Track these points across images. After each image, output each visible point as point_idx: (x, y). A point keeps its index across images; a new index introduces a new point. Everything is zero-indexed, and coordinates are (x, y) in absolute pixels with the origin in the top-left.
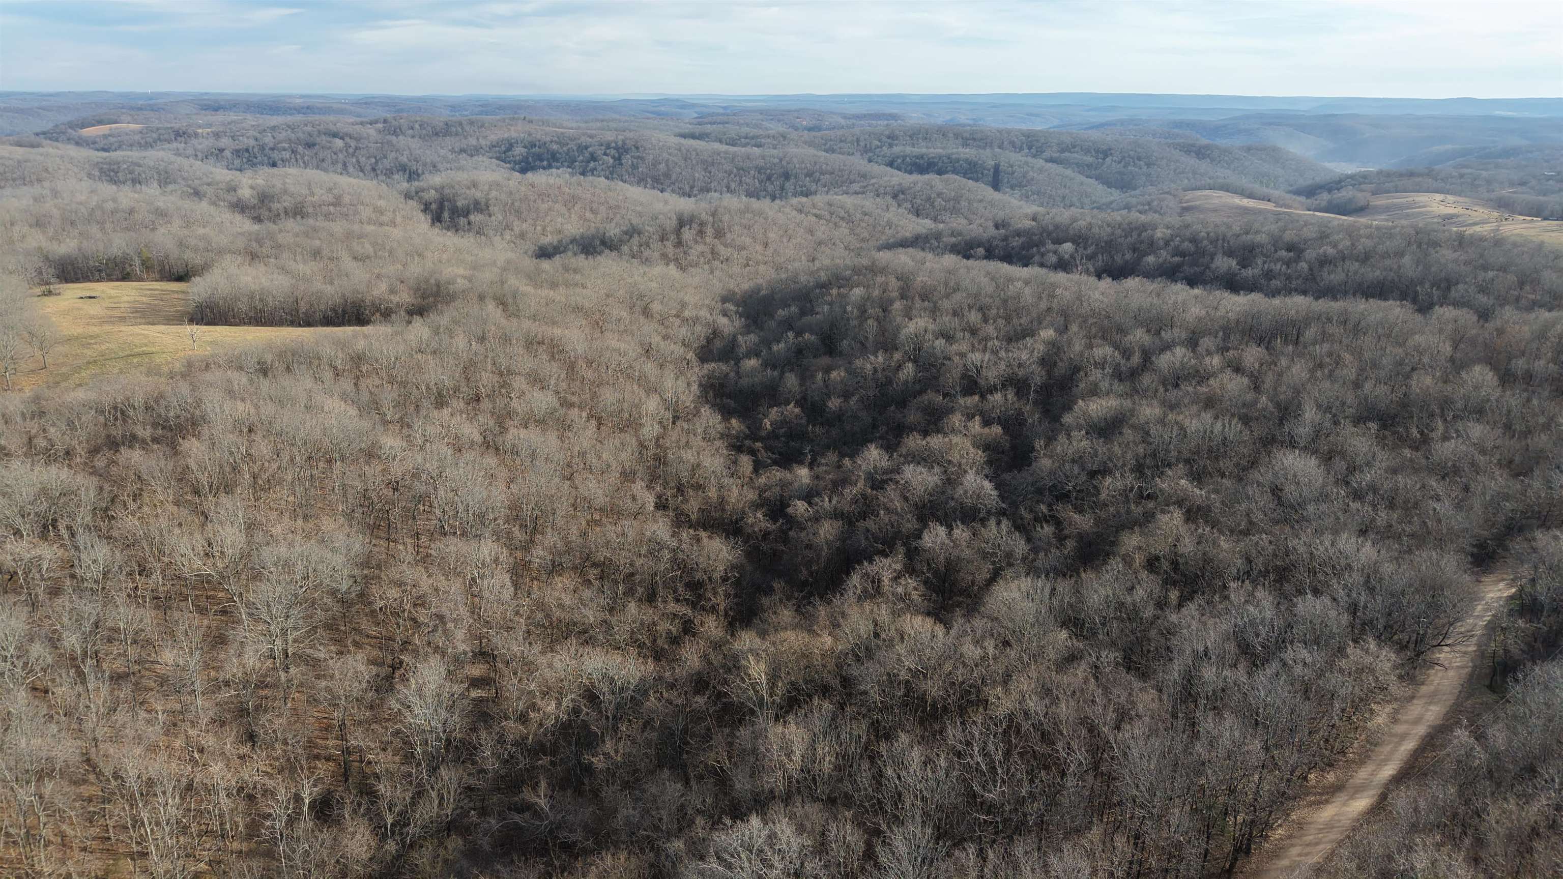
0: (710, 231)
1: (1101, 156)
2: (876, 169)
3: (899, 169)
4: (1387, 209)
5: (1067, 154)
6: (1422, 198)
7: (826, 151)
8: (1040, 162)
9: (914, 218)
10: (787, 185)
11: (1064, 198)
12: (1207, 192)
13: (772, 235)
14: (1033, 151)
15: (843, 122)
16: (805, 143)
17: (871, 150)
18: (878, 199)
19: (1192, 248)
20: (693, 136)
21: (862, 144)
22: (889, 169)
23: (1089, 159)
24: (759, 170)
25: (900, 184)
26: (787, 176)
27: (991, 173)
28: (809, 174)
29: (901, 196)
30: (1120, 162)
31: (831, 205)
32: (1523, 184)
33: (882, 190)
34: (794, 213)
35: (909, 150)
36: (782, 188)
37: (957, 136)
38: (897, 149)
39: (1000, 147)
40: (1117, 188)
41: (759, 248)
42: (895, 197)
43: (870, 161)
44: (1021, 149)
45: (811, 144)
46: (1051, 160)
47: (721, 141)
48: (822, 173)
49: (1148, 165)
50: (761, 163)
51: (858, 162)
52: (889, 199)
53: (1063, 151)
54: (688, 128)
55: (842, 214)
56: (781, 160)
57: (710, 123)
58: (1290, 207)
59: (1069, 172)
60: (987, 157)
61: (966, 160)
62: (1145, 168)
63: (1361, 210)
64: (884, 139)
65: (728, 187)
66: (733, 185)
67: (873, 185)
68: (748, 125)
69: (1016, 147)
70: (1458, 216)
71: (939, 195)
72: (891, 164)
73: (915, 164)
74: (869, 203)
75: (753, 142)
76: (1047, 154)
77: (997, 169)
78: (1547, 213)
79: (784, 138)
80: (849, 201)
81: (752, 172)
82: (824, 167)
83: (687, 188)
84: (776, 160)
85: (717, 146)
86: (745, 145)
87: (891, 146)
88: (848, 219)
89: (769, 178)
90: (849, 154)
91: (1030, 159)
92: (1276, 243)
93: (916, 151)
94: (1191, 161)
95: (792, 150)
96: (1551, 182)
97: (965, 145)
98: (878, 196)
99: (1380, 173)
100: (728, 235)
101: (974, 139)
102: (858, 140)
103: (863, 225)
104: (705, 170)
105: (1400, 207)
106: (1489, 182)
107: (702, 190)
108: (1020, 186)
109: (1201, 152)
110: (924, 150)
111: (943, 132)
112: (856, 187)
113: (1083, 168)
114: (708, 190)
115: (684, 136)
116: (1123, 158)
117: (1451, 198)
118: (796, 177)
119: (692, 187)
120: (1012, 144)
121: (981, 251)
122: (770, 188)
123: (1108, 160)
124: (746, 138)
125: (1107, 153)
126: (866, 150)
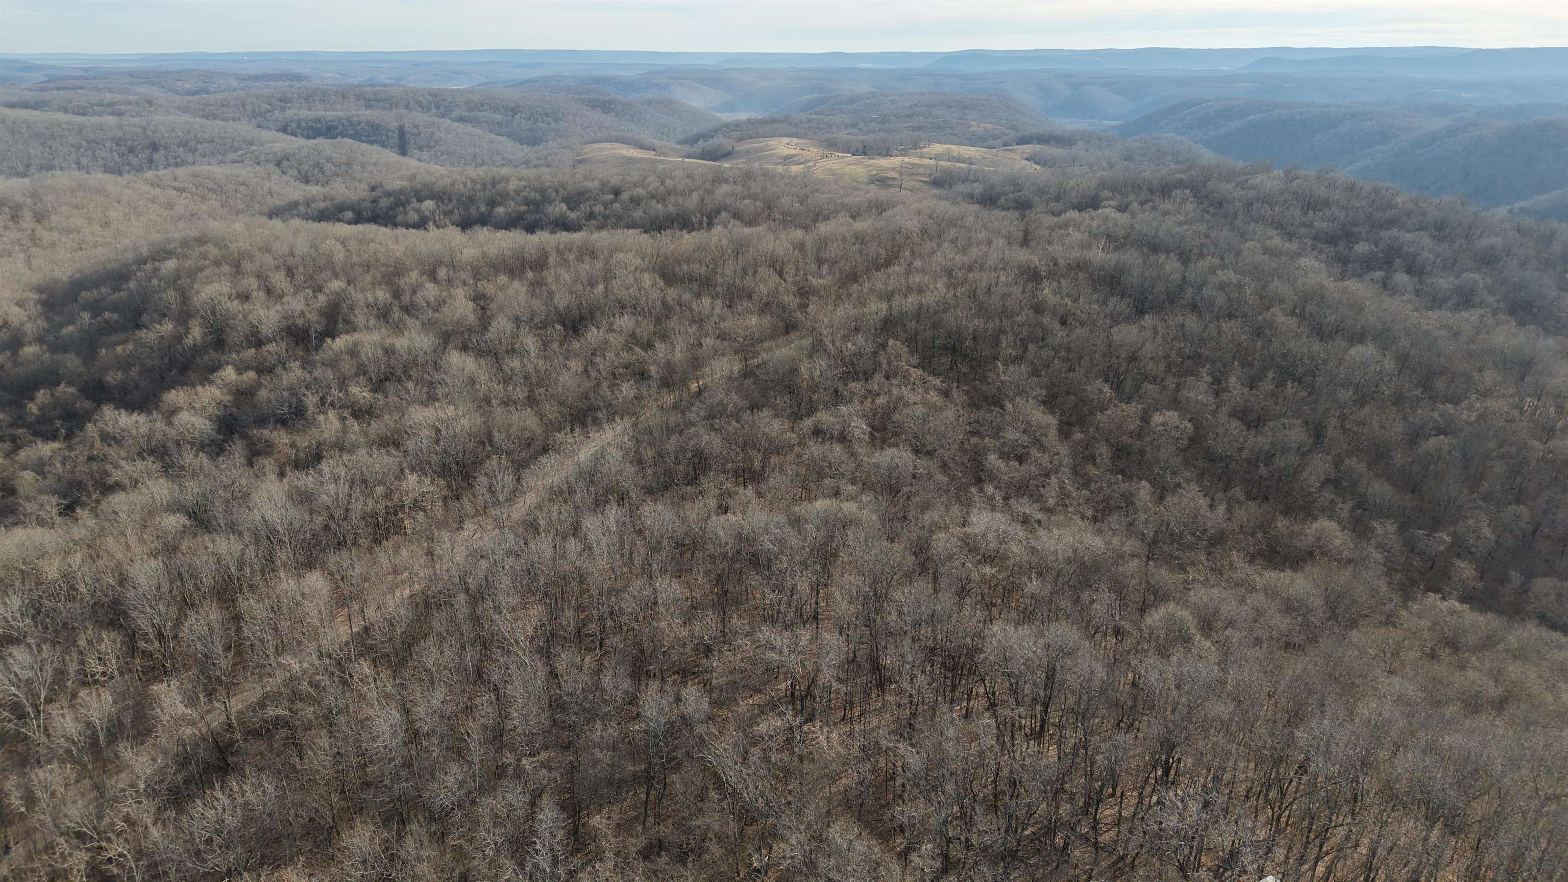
0: (27, 214)
1: (510, 113)
2: (265, 134)
3: (294, 134)
4: (747, 152)
5: (476, 113)
6: (773, 142)
7: (206, 117)
8: (446, 122)
9: (302, 186)
10: (156, 156)
11: (475, 156)
12: (602, 145)
13: (112, 214)
14: (442, 110)
15: (234, 83)
16: (178, 108)
17: (260, 115)
18: (258, 168)
19: (538, 197)
20: (25, 105)
21: (249, 108)
22: (281, 134)
23: (499, 117)
24: (118, 142)
25: (283, 150)
26: (154, 147)
27: (396, 135)
28: (183, 144)
29: (286, 163)
30: (529, 119)
31: (197, 176)
32: (854, 126)
33: (262, 158)
34: (148, 188)
35: (304, 113)
36: (151, 161)
37: (358, 97)
38: (290, 113)
39: (407, 107)
40: (528, 144)
41: (97, 228)
42: (279, 164)
43: (259, 126)
44: (429, 109)
45: (185, 110)
46: (461, 119)
47: (66, 111)
48: (198, 142)
49: (556, 121)
50: (119, 133)
51: (245, 129)
52: (271, 167)
53: (471, 110)
54: (29, 96)
55: (211, 185)
56: (145, 129)
57: (58, 89)
58: (665, 155)
59: (477, 131)
60: (390, 119)
61: (368, 123)
62: (553, 124)
63: (727, 155)
64: (274, 102)
65: (78, 164)
66: (84, 161)
67: (252, 152)
68: (110, 90)
69: (423, 107)
70: (793, 156)
71: (329, 159)
72: (284, 130)
73: (311, 128)
74: (245, 172)
75: (110, 110)
76: (456, 114)
77: (402, 131)
78: (853, 149)
79: (150, 103)
80: (218, 171)
81: (108, 144)
82: (200, 135)
83: (21, 167)
84: (138, 130)
85: (61, 117)
86: (100, 114)
87: (283, 109)
88: (218, 189)
89: (132, 150)
90: (234, 120)
91: (435, 119)
92: (604, 187)
93: (312, 114)
94: (596, 116)
95: (159, 118)
96: (873, 124)
97: (369, 106)
98: (259, 164)
99: (749, 121)
100: (53, 217)
101: (378, 101)
102: (243, 105)
103: (239, 195)
104: (43, 144)
105: (757, 151)
106: (829, 125)
107: (41, 168)
108: (429, 147)
109: (605, 106)
110: (321, 113)
111: (343, 94)
112: (233, 156)
113: (495, 127)
114: (51, 168)
115: (11, 106)
116: (532, 115)
117: (795, 140)
118: (166, 148)
119: (28, 166)
120: (419, 104)
121: (349, 214)
122: (134, 161)
123: (518, 117)
124: (102, 105)
125: (515, 111)
126: (254, 115)
